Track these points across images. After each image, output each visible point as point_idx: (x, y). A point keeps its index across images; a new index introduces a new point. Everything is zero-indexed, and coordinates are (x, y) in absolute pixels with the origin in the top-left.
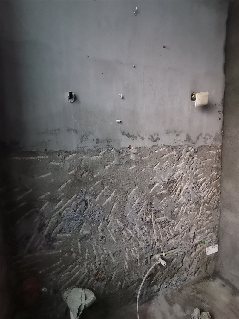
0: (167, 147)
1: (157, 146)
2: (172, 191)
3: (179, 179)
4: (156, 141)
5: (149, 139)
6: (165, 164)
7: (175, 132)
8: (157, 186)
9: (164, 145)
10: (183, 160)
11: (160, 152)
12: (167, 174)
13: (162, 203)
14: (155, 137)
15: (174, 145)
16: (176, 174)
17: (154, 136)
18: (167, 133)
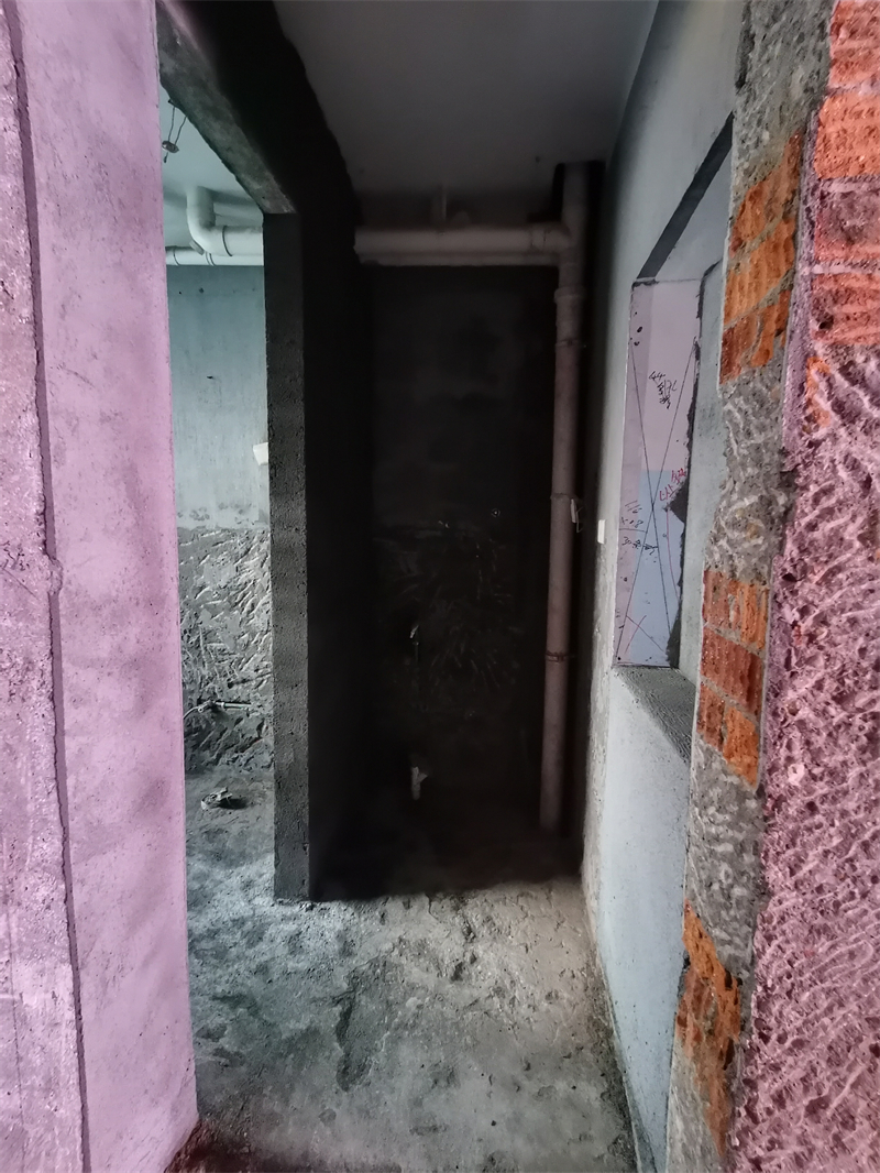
0: (224, 530)
1: (204, 527)
2: (237, 604)
3: (249, 585)
4: (202, 519)
5: (191, 516)
6: (220, 558)
7: (237, 506)
8: (206, 592)
9: (218, 528)
10: (256, 554)
11: (210, 537)
12: (225, 573)
13: (217, 620)
14: (201, 514)
15: (237, 527)
16: (244, 576)
17: (199, 512)
18: (222, 507)
